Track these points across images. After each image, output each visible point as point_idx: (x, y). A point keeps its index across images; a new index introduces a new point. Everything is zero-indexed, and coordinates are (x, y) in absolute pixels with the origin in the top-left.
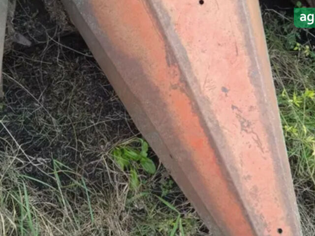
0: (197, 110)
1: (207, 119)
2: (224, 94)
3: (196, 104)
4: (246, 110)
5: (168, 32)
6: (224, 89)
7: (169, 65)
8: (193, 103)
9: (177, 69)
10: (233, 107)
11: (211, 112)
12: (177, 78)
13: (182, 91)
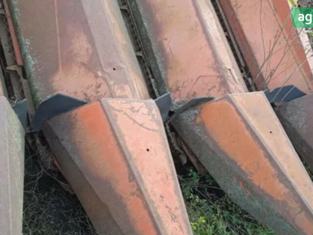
0: (147, 207)
1: (153, 212)
2: (161, 199)
3: (146, 203)
4: (173, 209)
5: (131, 162)
6: (161, 196)
7: (130, 181)
8: (145, 203)
9: (135, 183)
10: (167, 207)
11: (155, 208)
12: (135, 189)
13: (138, 196)
